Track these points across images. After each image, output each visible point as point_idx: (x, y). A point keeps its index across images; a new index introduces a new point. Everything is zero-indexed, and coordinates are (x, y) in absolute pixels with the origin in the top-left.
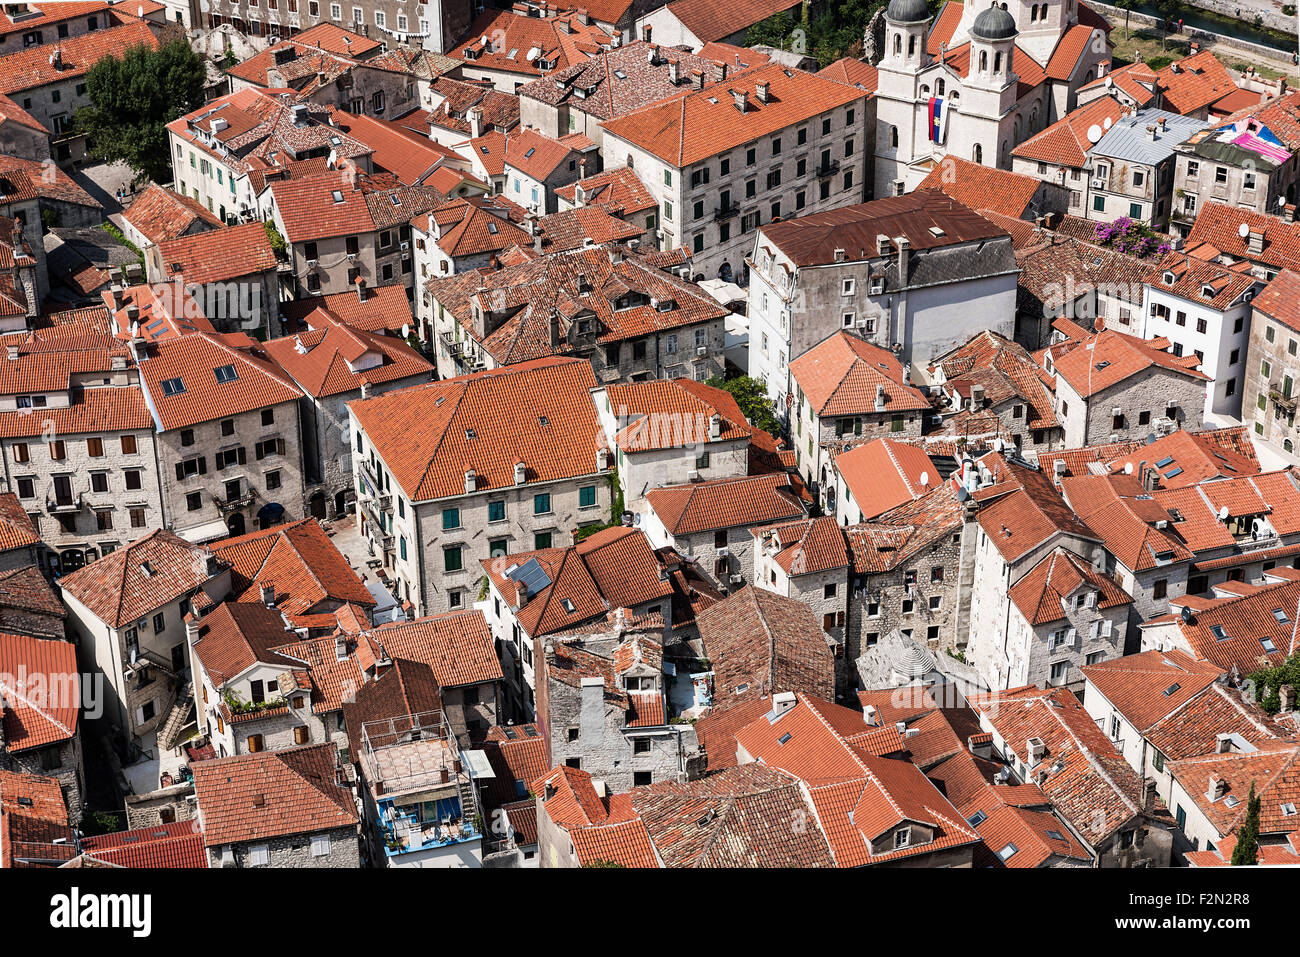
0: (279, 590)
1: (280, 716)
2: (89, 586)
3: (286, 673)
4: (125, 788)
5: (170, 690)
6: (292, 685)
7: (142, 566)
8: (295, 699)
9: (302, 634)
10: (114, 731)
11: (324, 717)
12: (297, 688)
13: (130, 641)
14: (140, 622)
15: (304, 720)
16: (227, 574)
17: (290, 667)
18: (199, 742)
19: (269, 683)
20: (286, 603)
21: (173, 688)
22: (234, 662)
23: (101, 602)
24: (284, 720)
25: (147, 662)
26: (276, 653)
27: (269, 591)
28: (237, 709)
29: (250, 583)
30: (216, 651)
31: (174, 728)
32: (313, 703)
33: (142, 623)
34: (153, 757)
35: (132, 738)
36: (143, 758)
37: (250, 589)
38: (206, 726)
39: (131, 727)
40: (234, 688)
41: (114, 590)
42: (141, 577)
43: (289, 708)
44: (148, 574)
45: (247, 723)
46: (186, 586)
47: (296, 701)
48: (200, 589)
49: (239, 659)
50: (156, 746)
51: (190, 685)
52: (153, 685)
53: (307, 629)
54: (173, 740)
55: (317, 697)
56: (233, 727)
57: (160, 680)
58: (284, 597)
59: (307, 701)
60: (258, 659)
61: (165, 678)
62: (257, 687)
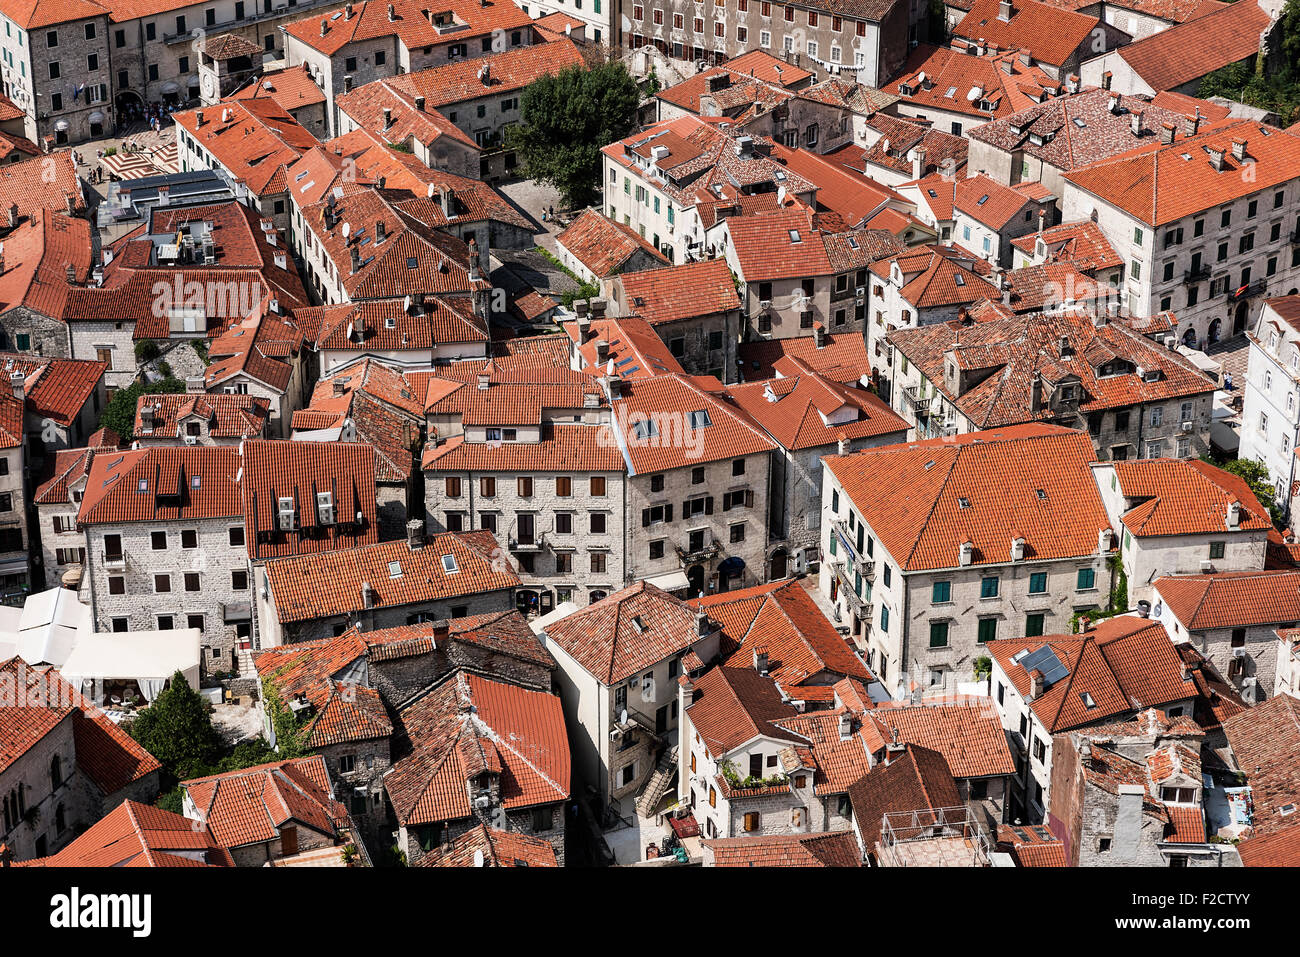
0: (773, 657)
1: (780, 795)
2: (577, 638)
3: (788, 748)
4: (609, 856)
5: (650, 754)
6: (795, 763)
7: (634, 621)
8: (797, 778)
9: (798, 706)
10: (589, 792)
11: (825, 800)
12: (801, 767)
13: (620, 700)
14: (631, 682)
15: (804, 800)
16: (717, 635)
17: (792, 743)
18: (681, 812)
19: (769, 758)
20: (778, 671)
21: (654, 751)
22: (733, 732)
23: (591, 656)
24: (784, 799)
25: (635, 723)
26: (777, 726)
27: (762, 657)
28: (736, 785)
29: (738, 647)
30: (712, 718)
31: (655, 795)
32: (815, 784)
33: (633, 682)
34: (631, 824)
35: (609, 801)
36: (622, 824)
37: (738, 653)
38: (689, 796)
39: (610, 789)
40: (733, 760)
41: (605, 644)
42: (633, 632)
43: (790, 786)
44: (640, 629)
45: (745, 799)
46: (677, 646)
47: (799, 780)
48: (691, 651)
49: (738, 729)
50: (635, 812)
51: (673, 750)
52: (635, 747)
53: (803, 702)
54: (653, 808)
55: (819, 778)
56: (731, 802)
57: (643, 742)
58: (774, 666)
59: (810, 781)
60: (760, 732)
61: (647, 741)
62: (756, 761)
